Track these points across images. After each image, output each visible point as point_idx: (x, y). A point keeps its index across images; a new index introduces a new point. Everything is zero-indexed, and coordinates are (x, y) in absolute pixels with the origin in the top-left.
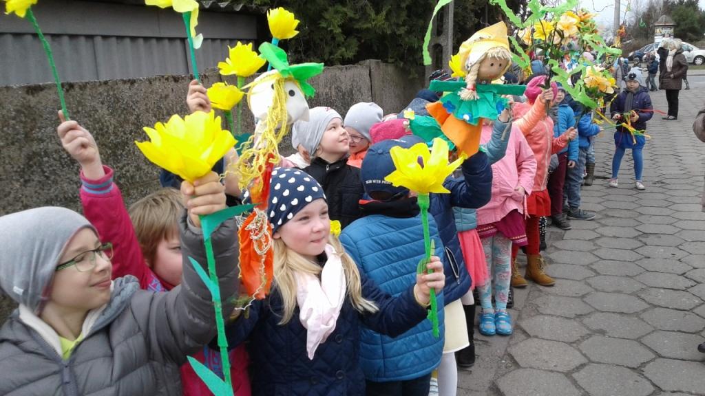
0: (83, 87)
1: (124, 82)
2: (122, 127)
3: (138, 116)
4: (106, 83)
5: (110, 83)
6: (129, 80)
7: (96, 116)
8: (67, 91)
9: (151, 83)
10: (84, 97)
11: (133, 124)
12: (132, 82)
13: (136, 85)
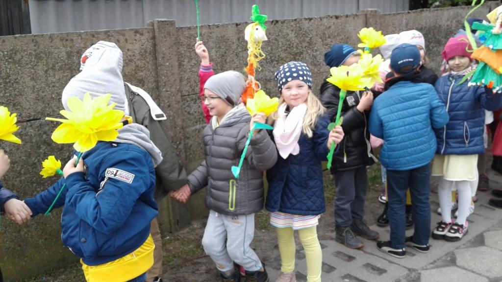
0: (283, 22)
1: (306, 19)
2: (301, 44)
3: (311, 38)
4: (295, 20)
5: (298, 20)
6: (309, 18)
7: (288, 38)
8: (275, 24)
9: (321, 20)
10: (283, 27)
11: (308, 42)
12: (310, 19)
13: (312, 21)
